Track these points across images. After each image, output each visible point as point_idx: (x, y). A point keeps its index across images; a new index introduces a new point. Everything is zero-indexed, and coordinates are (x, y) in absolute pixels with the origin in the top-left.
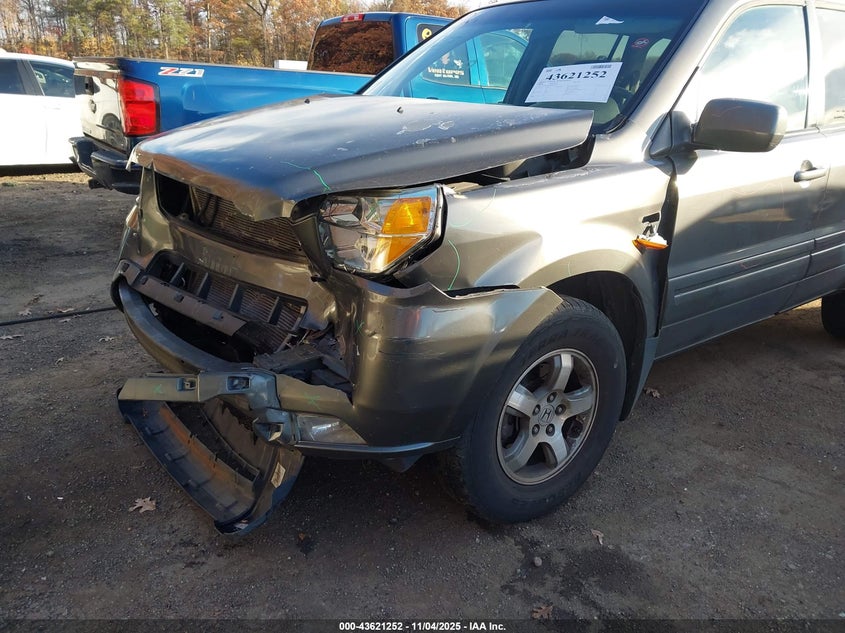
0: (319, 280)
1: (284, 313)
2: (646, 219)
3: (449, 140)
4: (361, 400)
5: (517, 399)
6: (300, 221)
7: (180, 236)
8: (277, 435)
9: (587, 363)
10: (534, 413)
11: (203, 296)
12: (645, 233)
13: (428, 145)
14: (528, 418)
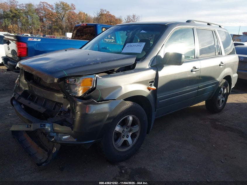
0: (65, 98)
1: (57, 107)
2: (150, 82)
3: (99, 63)
4: (75, 130)
5: (118, 128)
6: (60, 83)
7: (30, 86)
8: (53, 139)
9: (137, 119)
10: (123, 132)
11: (36, 103)
12: (150, 86)
13: (94, 64)
14: (121, 133)
